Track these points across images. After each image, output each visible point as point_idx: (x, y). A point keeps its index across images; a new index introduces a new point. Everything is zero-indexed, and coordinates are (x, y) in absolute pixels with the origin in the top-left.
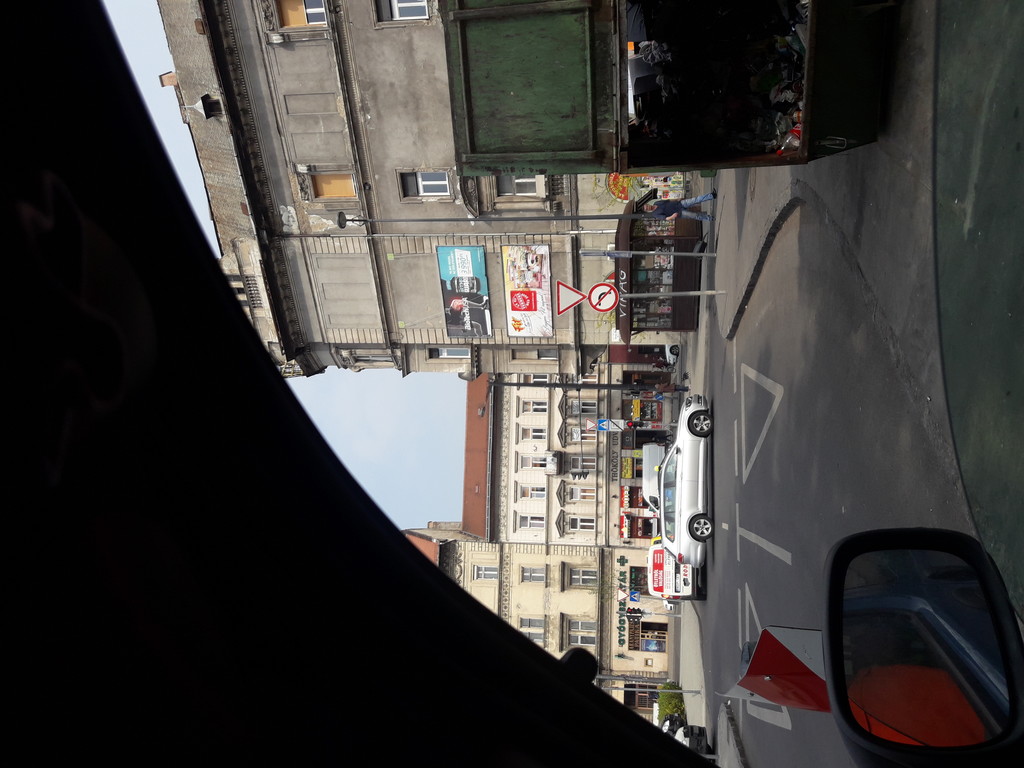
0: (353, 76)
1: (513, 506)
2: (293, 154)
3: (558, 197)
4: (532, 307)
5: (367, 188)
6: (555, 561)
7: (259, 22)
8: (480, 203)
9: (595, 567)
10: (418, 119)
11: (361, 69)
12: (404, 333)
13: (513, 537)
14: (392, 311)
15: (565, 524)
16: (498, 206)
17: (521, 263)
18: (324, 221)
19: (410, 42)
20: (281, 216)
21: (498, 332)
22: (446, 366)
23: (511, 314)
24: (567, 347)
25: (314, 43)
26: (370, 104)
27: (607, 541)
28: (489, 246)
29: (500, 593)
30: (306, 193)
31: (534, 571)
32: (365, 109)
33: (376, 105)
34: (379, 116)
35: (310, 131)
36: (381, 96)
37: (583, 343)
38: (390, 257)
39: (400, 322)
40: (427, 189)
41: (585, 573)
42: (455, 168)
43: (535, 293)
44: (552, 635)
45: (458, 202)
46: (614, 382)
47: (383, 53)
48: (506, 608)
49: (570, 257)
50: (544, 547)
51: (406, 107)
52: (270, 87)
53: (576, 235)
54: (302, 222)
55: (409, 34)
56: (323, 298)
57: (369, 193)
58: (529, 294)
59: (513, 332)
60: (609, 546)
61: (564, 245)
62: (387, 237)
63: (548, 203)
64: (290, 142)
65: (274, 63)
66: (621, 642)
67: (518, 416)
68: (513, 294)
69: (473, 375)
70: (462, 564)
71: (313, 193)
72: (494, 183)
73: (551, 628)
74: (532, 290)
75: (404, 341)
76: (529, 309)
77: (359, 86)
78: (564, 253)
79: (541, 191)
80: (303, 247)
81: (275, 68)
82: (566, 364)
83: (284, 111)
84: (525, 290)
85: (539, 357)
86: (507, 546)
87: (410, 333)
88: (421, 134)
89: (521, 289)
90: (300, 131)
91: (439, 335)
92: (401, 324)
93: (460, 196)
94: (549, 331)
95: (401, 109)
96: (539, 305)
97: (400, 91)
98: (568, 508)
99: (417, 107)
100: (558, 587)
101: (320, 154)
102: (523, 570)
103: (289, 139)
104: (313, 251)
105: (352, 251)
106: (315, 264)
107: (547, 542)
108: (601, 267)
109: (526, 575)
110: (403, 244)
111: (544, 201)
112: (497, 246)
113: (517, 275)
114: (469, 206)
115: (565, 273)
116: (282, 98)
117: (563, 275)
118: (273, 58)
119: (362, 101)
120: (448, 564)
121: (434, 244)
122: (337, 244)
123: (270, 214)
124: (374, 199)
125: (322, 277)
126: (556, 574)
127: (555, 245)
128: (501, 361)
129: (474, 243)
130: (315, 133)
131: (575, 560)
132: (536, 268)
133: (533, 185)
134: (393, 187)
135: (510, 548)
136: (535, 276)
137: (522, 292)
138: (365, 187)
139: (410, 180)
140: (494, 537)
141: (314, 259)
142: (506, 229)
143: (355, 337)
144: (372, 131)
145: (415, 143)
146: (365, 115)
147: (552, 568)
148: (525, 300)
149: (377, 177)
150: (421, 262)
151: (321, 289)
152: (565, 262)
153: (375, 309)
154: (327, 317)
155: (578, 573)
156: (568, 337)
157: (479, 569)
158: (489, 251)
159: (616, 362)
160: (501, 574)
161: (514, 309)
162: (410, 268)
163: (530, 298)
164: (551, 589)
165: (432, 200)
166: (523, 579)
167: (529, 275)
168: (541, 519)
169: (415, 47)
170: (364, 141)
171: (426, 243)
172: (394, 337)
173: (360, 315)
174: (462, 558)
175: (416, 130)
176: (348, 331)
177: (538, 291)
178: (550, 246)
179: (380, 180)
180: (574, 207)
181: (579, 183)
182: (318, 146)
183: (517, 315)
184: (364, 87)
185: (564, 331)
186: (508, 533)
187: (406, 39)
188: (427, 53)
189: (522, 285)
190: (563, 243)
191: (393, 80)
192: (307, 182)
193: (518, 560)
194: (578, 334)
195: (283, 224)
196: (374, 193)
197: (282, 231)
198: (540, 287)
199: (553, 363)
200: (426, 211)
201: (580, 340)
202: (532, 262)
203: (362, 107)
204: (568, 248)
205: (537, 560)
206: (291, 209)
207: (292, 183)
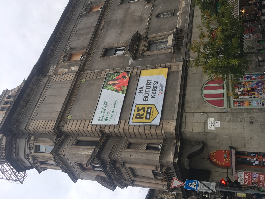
0: (104, 20)
2: (68, 47)
11: (108, 18)
12: (68, 123)
14: (69, 109)
18: (65, 69)
20: (50, 69)
21: (123, 122)
24: (170, 136)
25: (96, 14)
26: (105, 27)
28: (135, 71)
30: (64, 60)
33: (107, 27)
34: (107, 30)
37: (182, 132)
38: (83, 81)
39: (69, 116)
45: (126, 56)
47: (118, 12)
49: (180, 73)
51: (119, 26)
52: (74, 27)
53: (187, 61)
54: (56, 71)
55: (130, 5)
57: (89, 56)
61: (178, 68)
62: (87, 72)
63: (173, 49)
64: (70, 43)
65: (80, 22)
71: (67, 59)
75: (65, 127)
77: (104, 23)
78: (178, 72)
80: (49, 79)
81: (79, 23)
83: (74, 34)
87: (71, 122)
88: (120, 34)
90: (76, 39)
91: (87, 124)
92: (69, 117)
93: (128, 53)
97: (118, 21)
99: (123, 25)
101: (78, 45)
104: (51, 81)
105: (68, 80)
106: (48, 87)
110: (92, 74)
116: (76, 30)
118: (80, 20)
122: (64, 77)
123: (45, 67)
124: (89, 59)
125: (48, 93)
127: (173, 67)
130: (80, 39)
133: (167, 42)
134: (100, 53)
141: (50, 85)
142: (147, 64)
144: (102, 36)
145: (117, 37)
146: (102, 31)
149: (95, 50)
150: (97, 82)
151: (43, 99)
158: (133, 74)
162: (90, 85)
165: (114, 56)
169: (130, 8)
170: (97, 39)
171: (103, 73)
172: (61, 125)
175: (119, 32)
178: (170, 68)
179: (96, 51)
182: (79, 43)
184: (106, 22)
185: (169, 122)
187: (128, 7)
188: (134, 9)
190: (178, 65)
192: (67, 56)
194: (179, 123)
195: (48, 72)
196: (91, 56)
197: (46, 75)
203: (102, 28)
204: (181, 68)
206: (55, 66)
207: (62, 57)
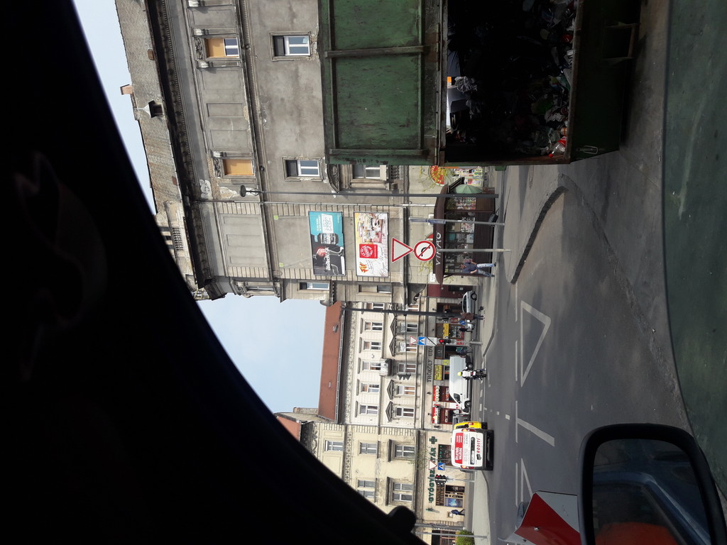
0: (255, 92)
1: (355, 398)
2: (211, 144)
3: (395, 180)
4: (374, 256)
5: (262, 169)
6: (385, 439)
7: (192, 53)
8: (341, 183)
9: (413, 444)
10: (299, 124)
11: (261, 87)
13: (355, 421)
14: (275, 256)
15: (393, 412)
16: (353, 185)
17: (367, 225)
18: (230, 191)
19: (297, 71)
20: (200, 186)
21: (349, 272)
22: (312, 295)
23: (359, 260)
24: (398, 284)
25: (229, 69)
26: (267, 112)
27: (423, 425)
28: (346, 212)
29: (344, 461)
30: (218, 172)
31: (369, 446)
32: (263, 115)
33: (271, 113)
34: (273, 120)
35: (224, 129)
36: (275, 107)
37: (409, 282)
39: (280, 263)
40: (304, 172)
41: (406, 448)
42: (324, 158)
43: (377, 246)
44: (381, 493)
45: (325, 182)
46: (431, 310)
47: (277, 78)
48: (348, 472)
49: (402, 222)
50: (377, 428)
51: (291, 115)
52: (197, 98)
53: (407, 207)
54: (215, 191)
55: (296, 66)
56: (226, 245)
57: (263, 173)
58: (372, 246)
59: (360, 273)
60: (424, 429)
61: (398, 214)
62: (274, 204)
63: (388, 185)
64: (209, 136)
65: (201, 82)
66: (431, 500)
67: (361, 332)
68: (361, 246)
69: (330, 302)
70: (317, 439)
71: (223, 171)
72: (351, 170)
73: (380, 488)
74: (375, 243)
75: (283, 277)
76: (372, 257)
77: (260, 99)
78: (398, 219)
79: (383, 175)
80: (214, 209)
81: (201, 85)
82: (397, 297)
83: (206, 114)
84: (370, 243)
85: (378, 291)
86: (350, 426)
87: (287, 271)
88: (301, 134)
89: (367, 243)
90: (216, 129)
91: (308, 273)
92: (281, 265)
93: (327, 178)
94: (386, 273)
95: (288, 117)
96: (379, 254)
97: (287, 104)
98: (395, 401)
99: (300, 116)
100: (386, 458)
101: (230, 145)
102: (361, 445)
103: (209, 134)
104: (221, 212)
105: (249, 213)
106: (222, 221)
107: (379, 425)
108: (424, 229)
109: (363, 449)
110: (285, 209)
111: (385, 183)
112: (351, 212)
113: (364, 233)
114: (333, 185)
115: (398, 233)
116: (205, 105)
117: (396, 234)
118: (201, 78)
119: (261, 110)
120: (307, 439)
121: (307, 210)
122: (239, 207)
123: (193, 185)
124: (267, 178)
125: (227, 230)
126: (385, 449)
127: (391, 213)
128: (351, 293)
129: (335, 210)
130: (227, 131)
131: (399, 439)
132: (378, 229)
133: (378, 172)
134: (280, 170)
135: (352, 429)
136: (377, 234)
137: (367, 245)
138: (260, 169)
139: (293, 165)
140: (341, 420)
141: (222, 218)
142: (358, 201)
143: (248, 273)
144: (267, 131)
145: (297, 140)
146: (262, 120)
147: (382, 444)
148: (369, 251)
149: (269, 162)
150: (298, 222)
151: (225, 239)
152: (399, 225)
153: (263, 254)
154: (228, 259)
155: (401, 448)
156: (399, 278)
157: (329, 443)
158: (345, 216)
159: (433, 296)
160: (345, 447)
161: (361, 256)
162: (289, 225)
163: (373, 249)
164: (381, 459)
165: (307, 179)
166: (361, 451)
167: (373, 233)
168: (375, 408)
169: (299, 75)
170: (261, 137)
171: (302, 209)
172: (276, 274)
173: (252, 258)
174: (317, 435)
175: (298, 131)
176: (243, 269)
177: (378, 244)
178: (388, 214)
179: (271, 164)
180: (406, 188)
181: (410, 172)
182: (229, 139)
183: (364, 261)
184: (263, 100)
185: (396, 273)
186: (351, 418)
187: (294, 69)
188: (308, 79)
189: (368, 240)
190: (397, 212)
191: (284, 96)
192: (219, 164)
193: (358, 437)
194: (406, 276)
195: (201, 193)
196: (266, 173)
197: (200, 198)
198: (380, 242)
199: (388, 295)
200: (303, 186)
201: (407, 280)
202: (376, 224)
203: (261, 114)
204: (401, 216)
205: (371, 438)
206: (207, 182)
207: (209, 165)
